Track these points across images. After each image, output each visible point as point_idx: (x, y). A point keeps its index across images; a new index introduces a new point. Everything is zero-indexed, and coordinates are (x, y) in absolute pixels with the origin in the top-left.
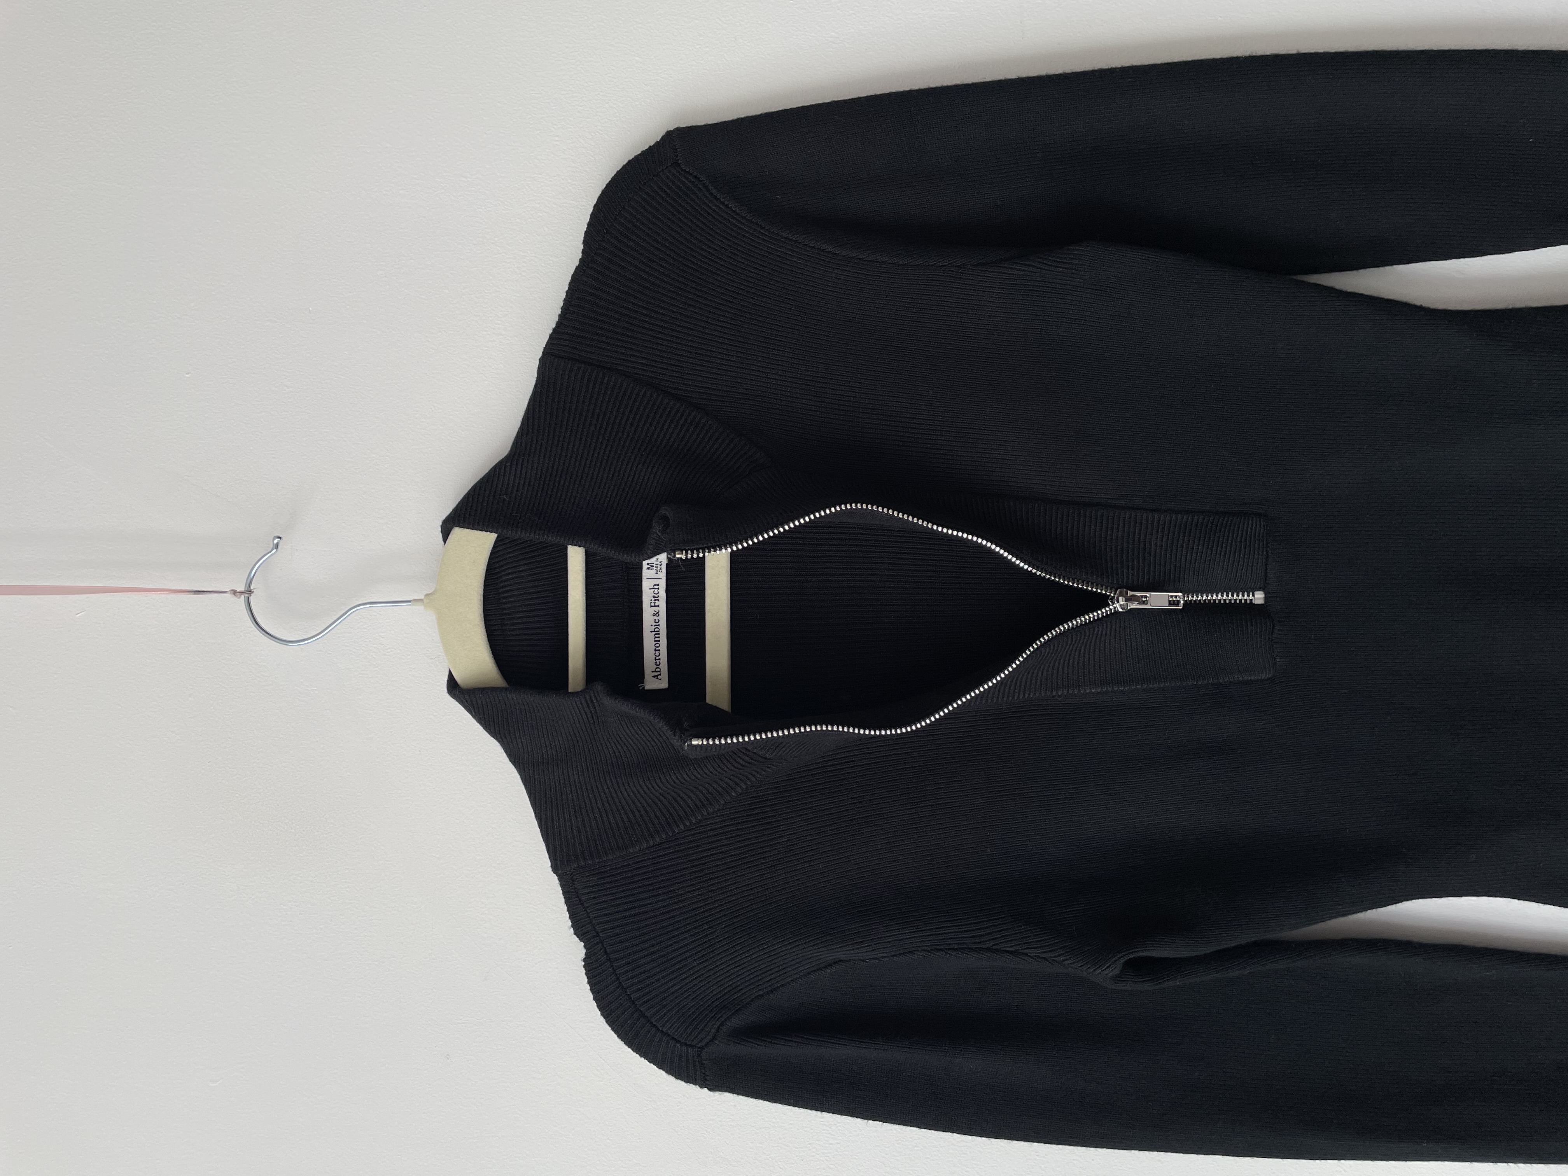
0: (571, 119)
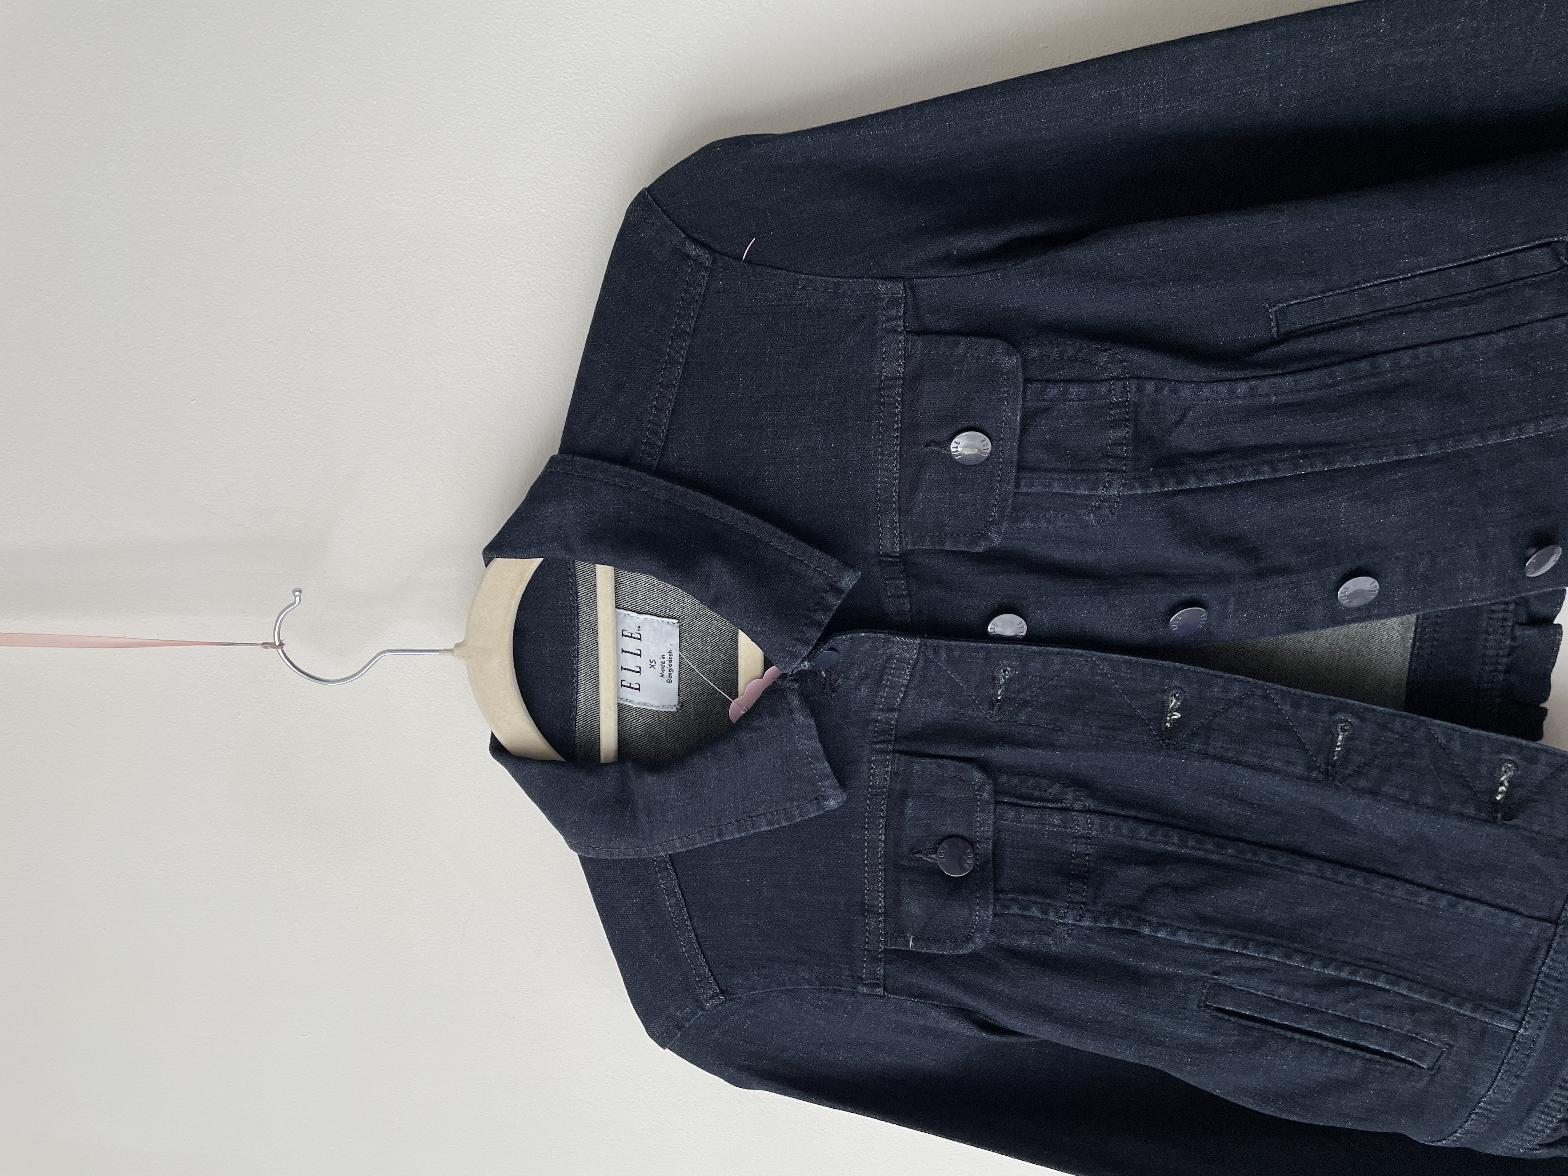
0: (577, 107)
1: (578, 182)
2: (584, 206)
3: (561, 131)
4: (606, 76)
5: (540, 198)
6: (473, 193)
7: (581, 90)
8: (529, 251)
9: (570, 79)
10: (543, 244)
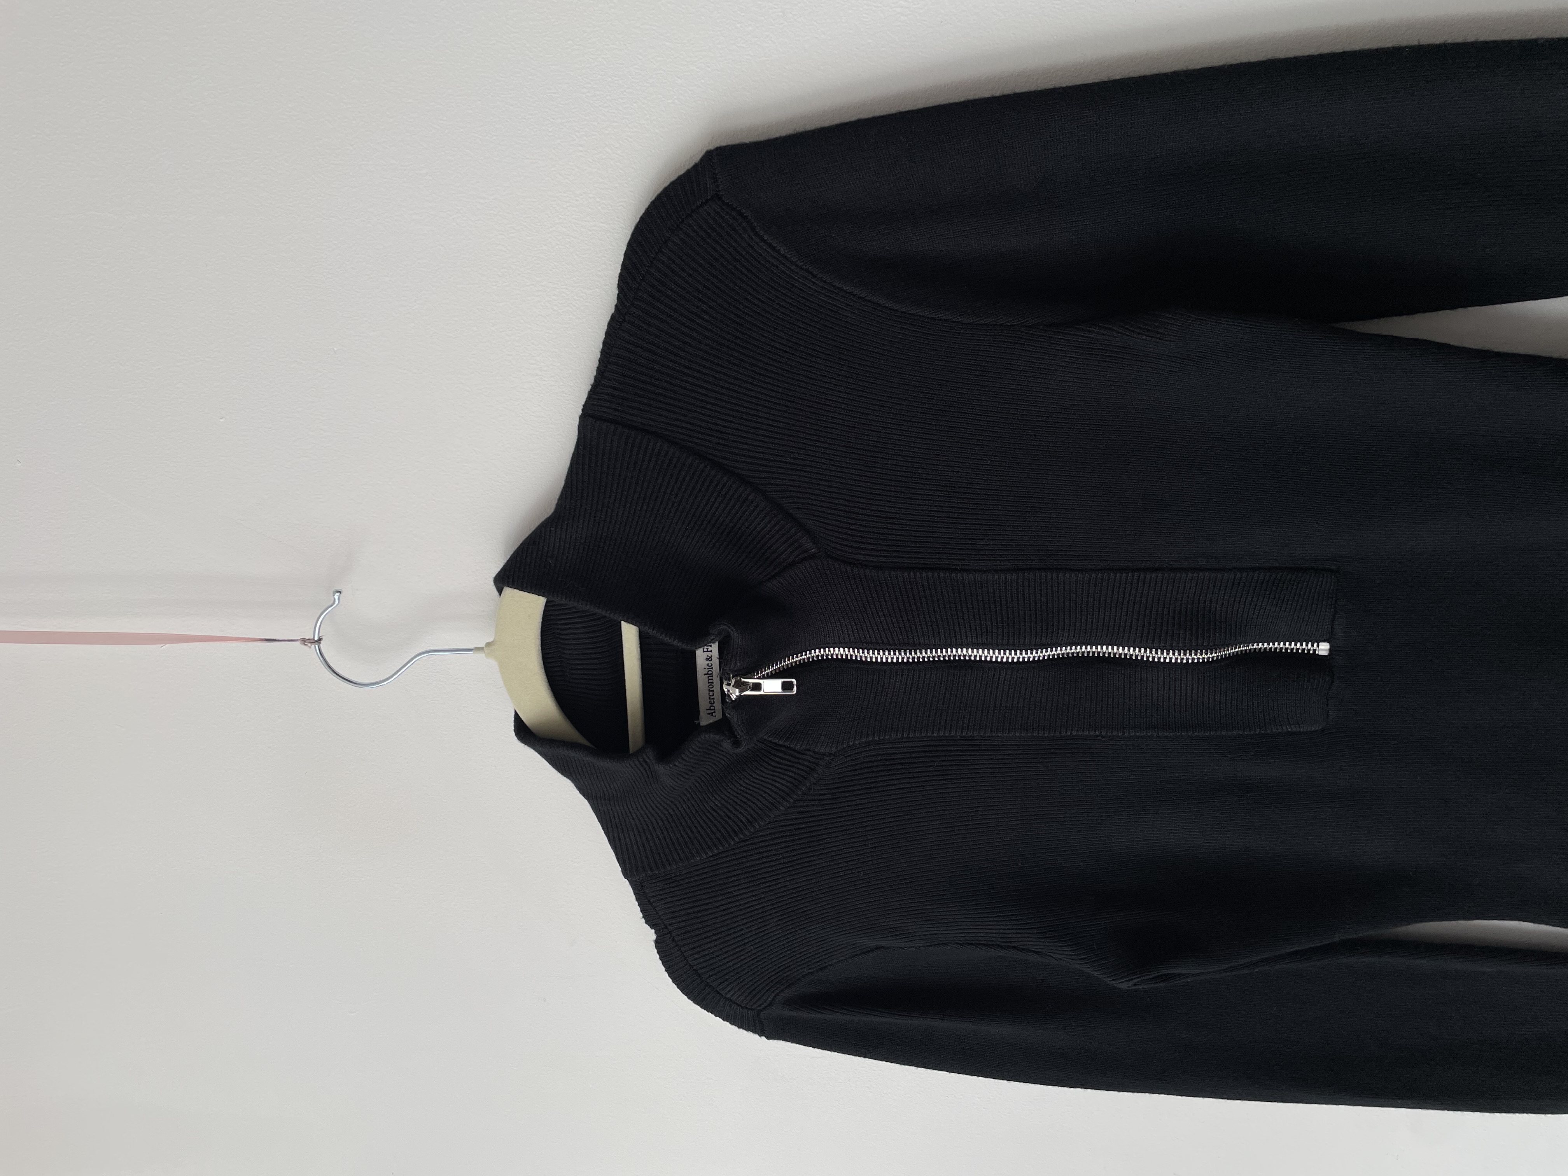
1: (598, 200)
2: (604, 225)
3: (581, 148)
4: (625, 91)
5: (561, 216)
6: (492, 212)
7: (600, 106)
8: (550, 270)
9: (589, 94)
10: (564, 263)
